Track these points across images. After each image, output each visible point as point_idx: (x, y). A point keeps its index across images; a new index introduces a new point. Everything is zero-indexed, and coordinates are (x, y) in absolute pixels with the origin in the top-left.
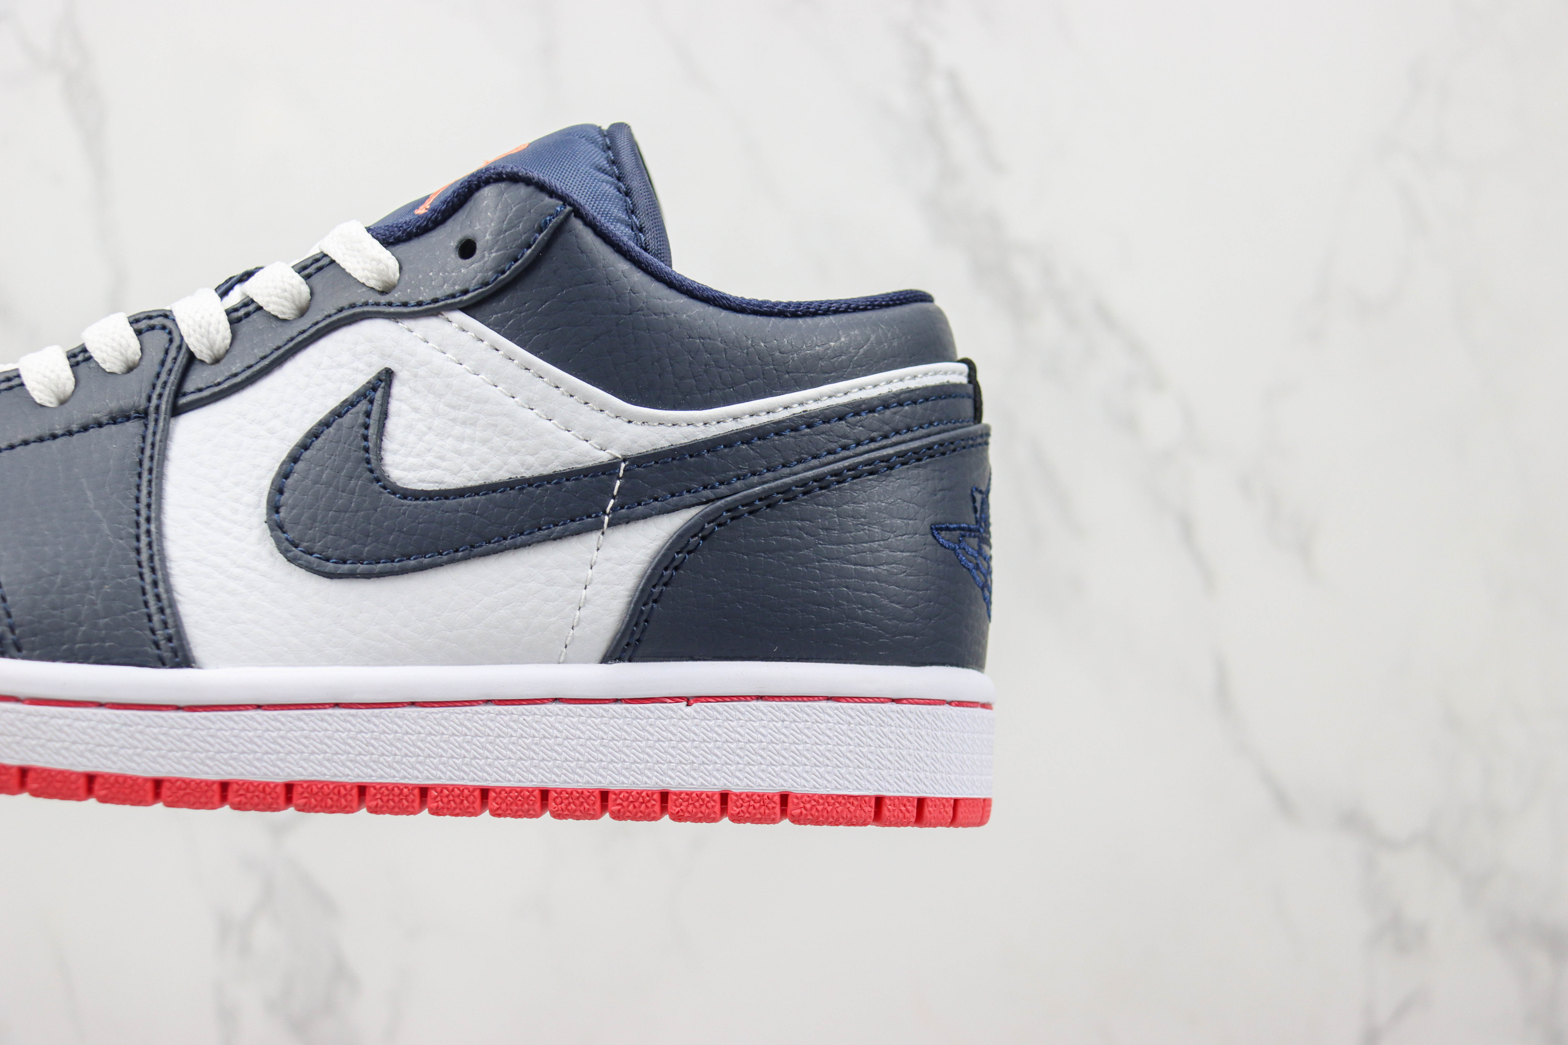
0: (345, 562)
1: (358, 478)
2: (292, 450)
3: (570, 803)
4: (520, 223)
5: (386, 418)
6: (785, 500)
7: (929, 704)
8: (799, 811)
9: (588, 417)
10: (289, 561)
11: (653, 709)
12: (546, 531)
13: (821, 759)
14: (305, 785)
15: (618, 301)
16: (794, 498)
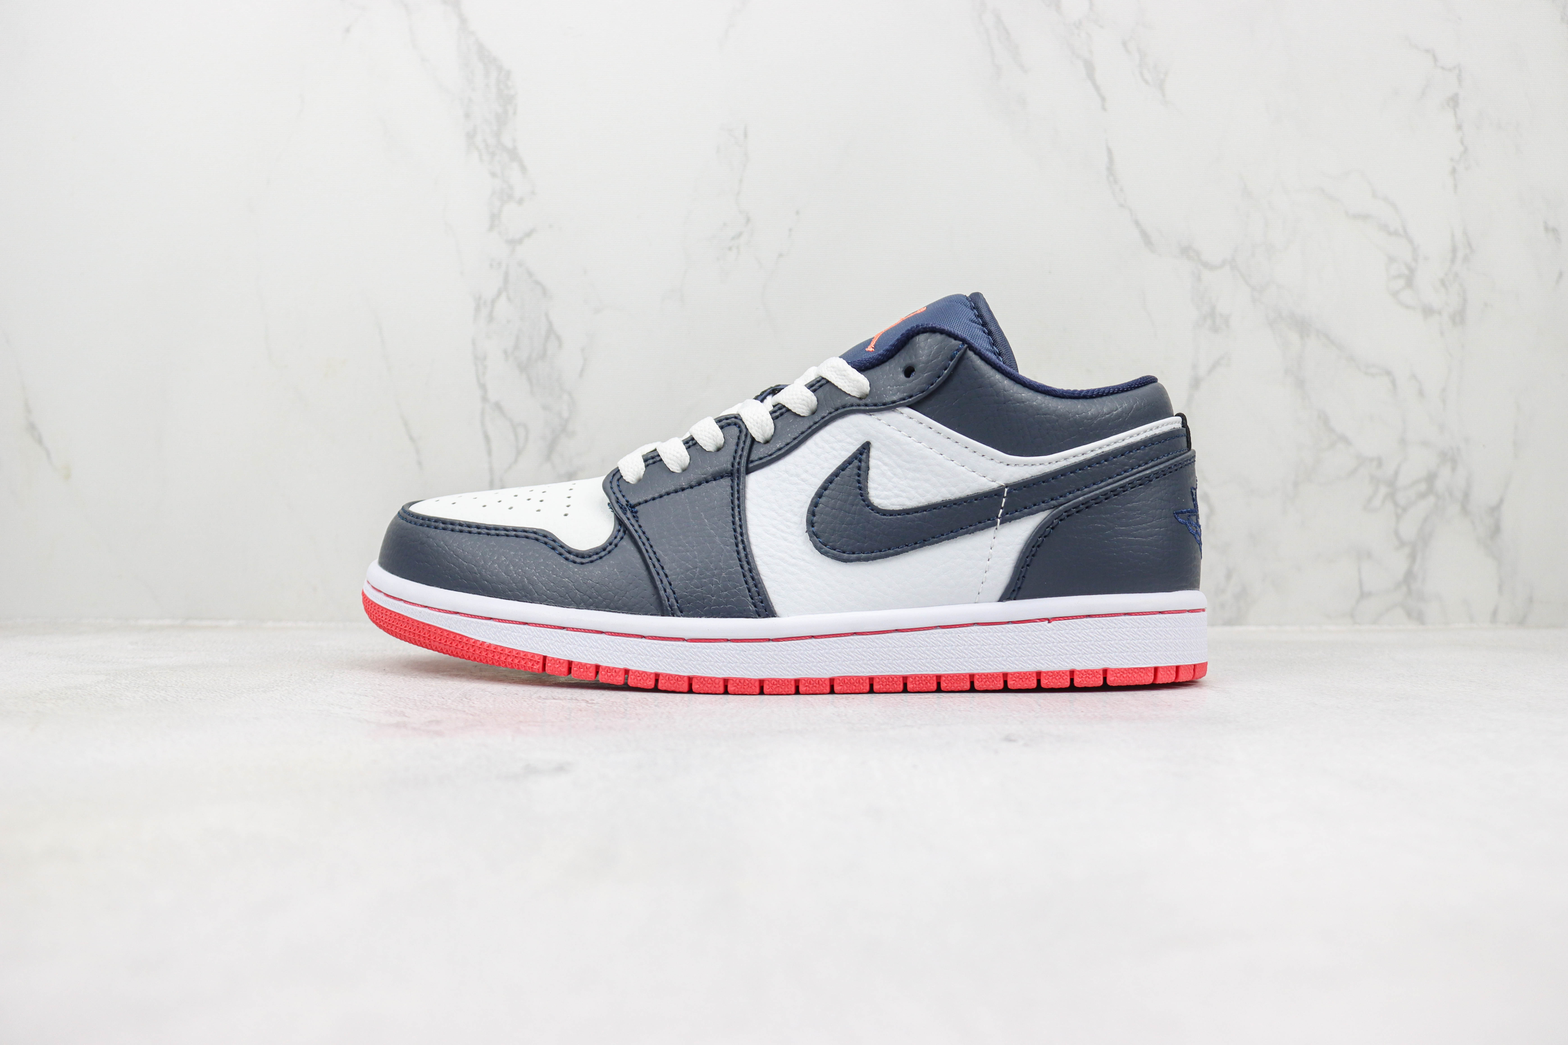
0: (854, 553)
1: (857, 505)
2: (818, 491)
3: (986, 681)
4: (939, 355)
5: (868, 470)
6: (1096, 504)
7: (1179, 613)
8: (1113, 678)
9: (985, 463)
10: (821, 554)
11: (1030, 626)
12: (965, 530)
13: (1124, 649)
14: (841, 679)
15: (997, 397)
16: (1101, 502)
